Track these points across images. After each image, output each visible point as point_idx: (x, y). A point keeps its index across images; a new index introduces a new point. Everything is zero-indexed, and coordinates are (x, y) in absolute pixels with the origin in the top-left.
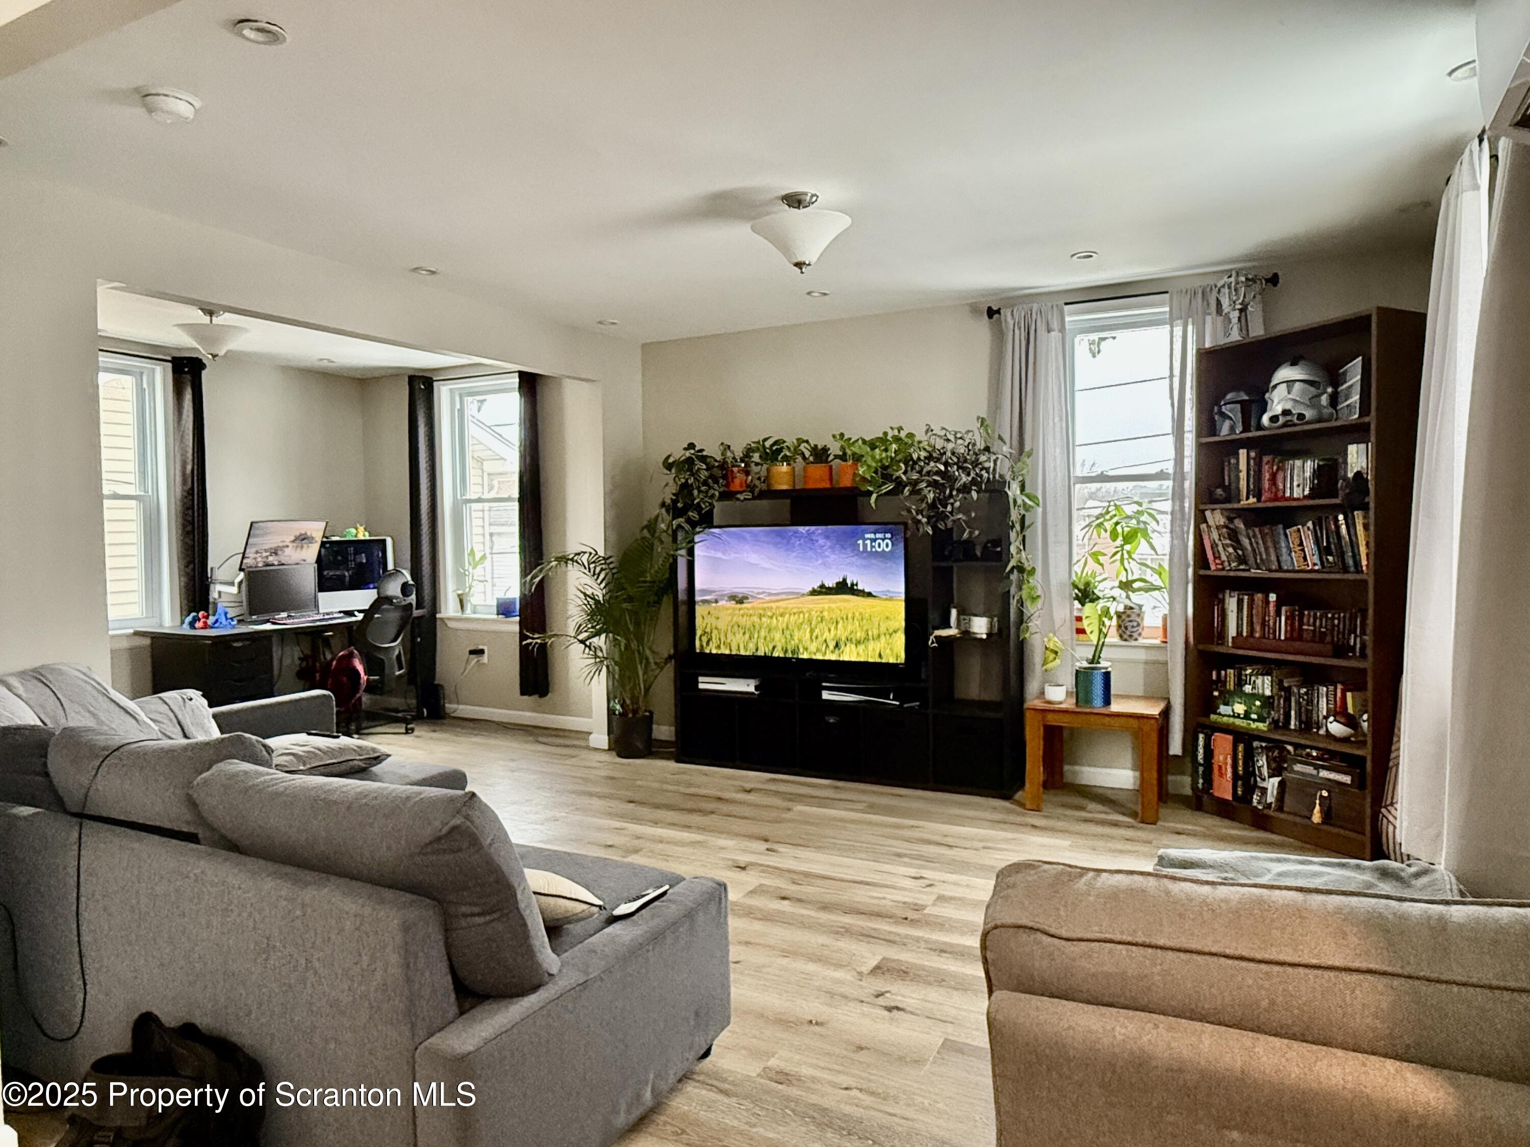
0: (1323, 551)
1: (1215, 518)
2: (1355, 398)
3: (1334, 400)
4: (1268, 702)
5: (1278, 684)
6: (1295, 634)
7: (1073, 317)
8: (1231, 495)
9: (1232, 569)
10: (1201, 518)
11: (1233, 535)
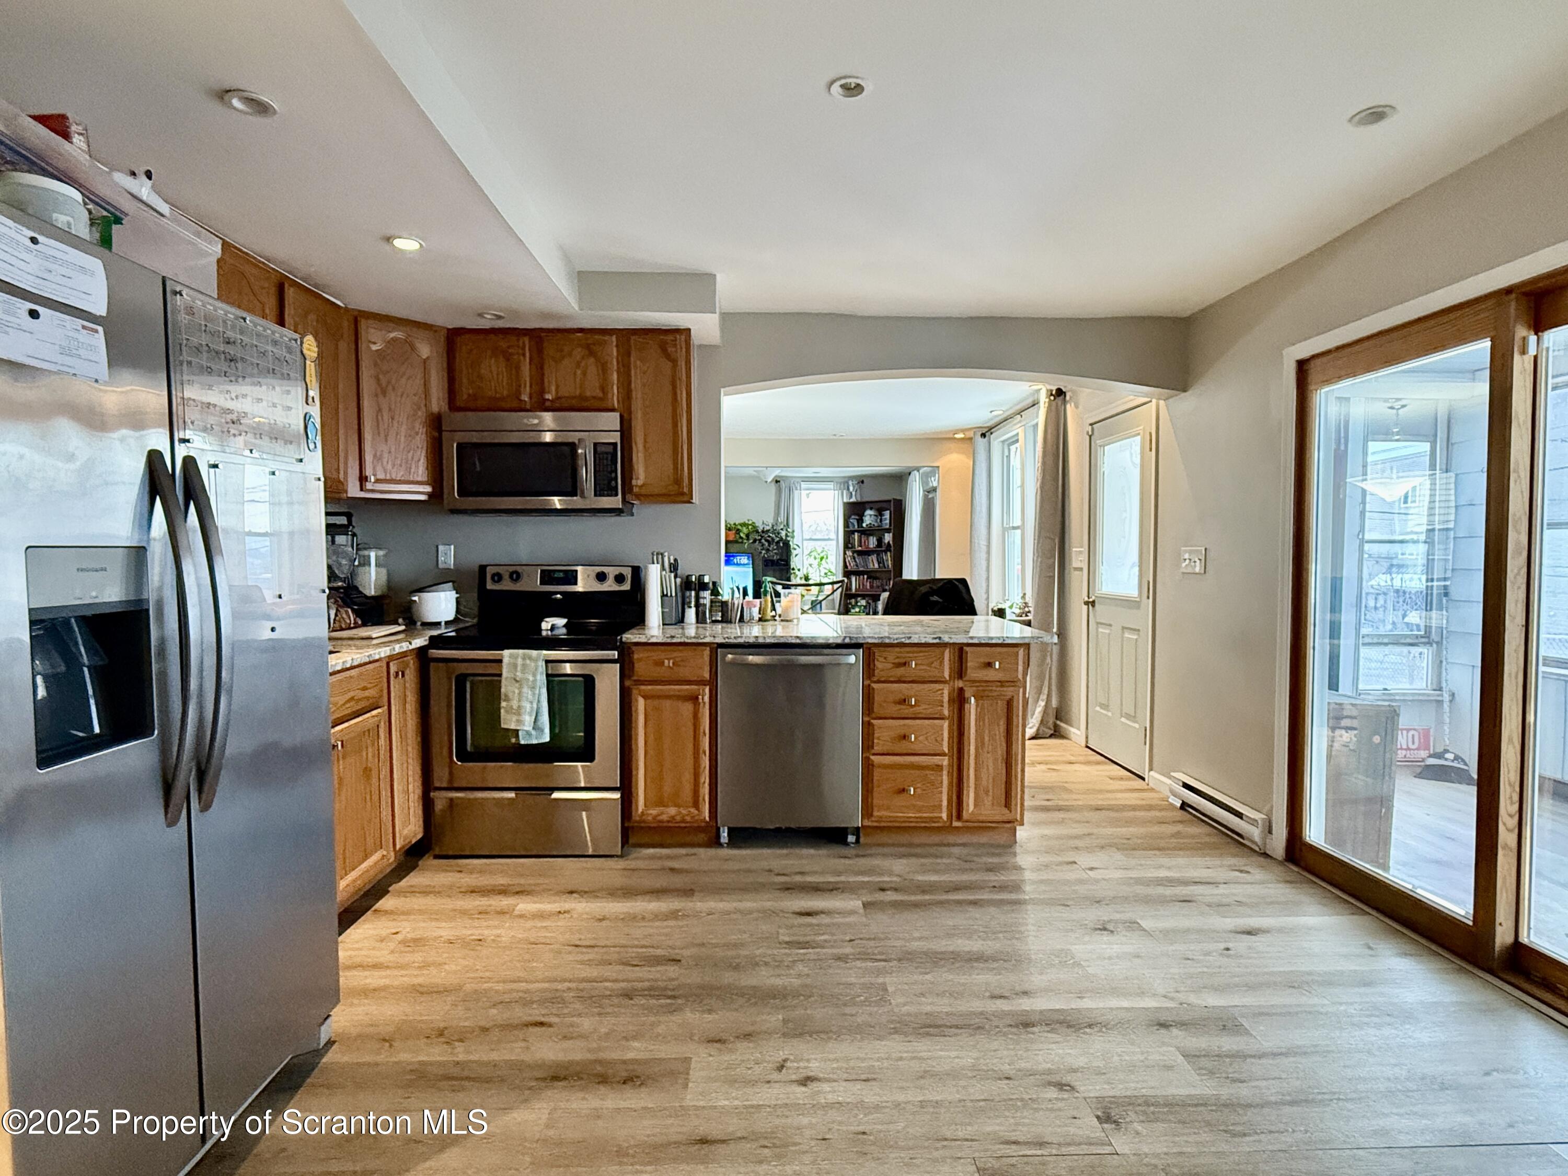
0: (879, 563)
1: (849, 553)
2: (888, 521)
3: (881, 521)
4: (865, 607)
5: (867, 602)
6: (871, 587)
7: (804, 485)
8: (853, 547)
9: (855, 568)
10: (845, 554)
11: (854, 558)
